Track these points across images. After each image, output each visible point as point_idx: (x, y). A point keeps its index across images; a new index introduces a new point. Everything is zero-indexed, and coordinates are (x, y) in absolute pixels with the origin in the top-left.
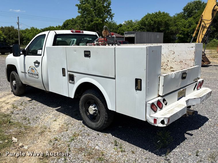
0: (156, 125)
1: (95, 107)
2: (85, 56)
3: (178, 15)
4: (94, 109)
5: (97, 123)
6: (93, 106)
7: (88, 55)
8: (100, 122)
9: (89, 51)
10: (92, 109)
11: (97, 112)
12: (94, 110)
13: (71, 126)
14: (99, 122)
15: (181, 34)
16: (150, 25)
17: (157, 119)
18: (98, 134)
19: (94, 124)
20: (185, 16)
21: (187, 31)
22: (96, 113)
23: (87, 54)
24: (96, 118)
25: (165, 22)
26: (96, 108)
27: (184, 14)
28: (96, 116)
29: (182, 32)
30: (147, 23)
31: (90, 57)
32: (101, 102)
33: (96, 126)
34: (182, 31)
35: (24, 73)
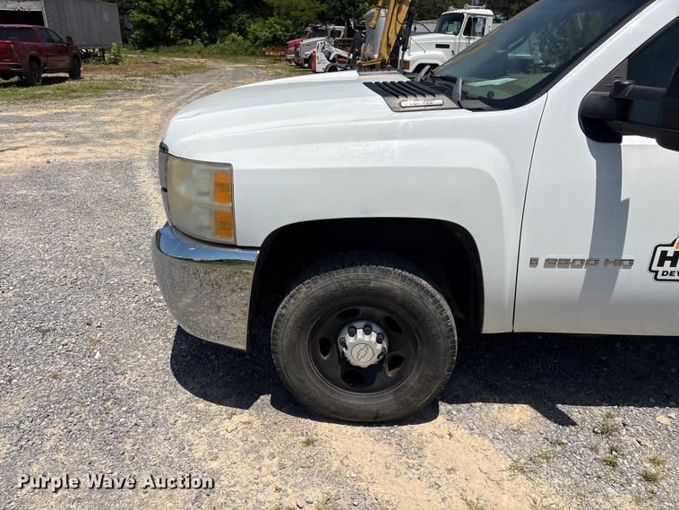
35: (592, 262)
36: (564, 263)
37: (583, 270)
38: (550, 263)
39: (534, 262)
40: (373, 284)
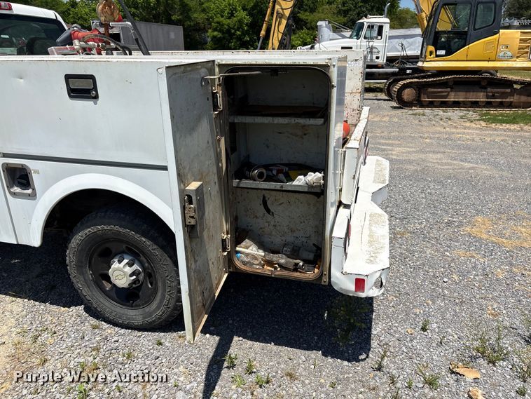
0: (363, 295)
1: (130, 265)
2: (70, 96)
4: (129, 270)
5: (147, 309)
6: (126, 261)
7: (88, 91)
8: (158, 308)
9: (92, 78)
10: (122, 272)
11: (141, 277)
12: (131, 275)
13: (52, 337)
14: (154, 305)
17: (365, 278)
18: (160, 344)
19: (135, 315)
22: (139, 280)
23: (82, 88)
24: (140, 294)
26: (136, 267)
28: (139, 289)
31: (96, 97)
32: (155, 247)
33: (144, 318)
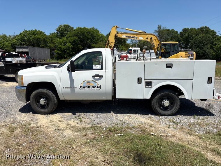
3: (52, 34)
7: (170, 66)
9: (172, 64)
12: (169, 103)
15: (58, 50)
16: (29, 41)
19: (168, 112)
20: (58, 36)
21: (64, 48)
25: (44, 39)
27: (57, 34)
29: (59, 49)
30: (26, 38)
31: (172, 67)
34: (60, 47)
35: (71, 88)
36: (67, 88)
37: (70, 89)
38: (66, 88)
39: (63, 88)
40: (42, 91)
